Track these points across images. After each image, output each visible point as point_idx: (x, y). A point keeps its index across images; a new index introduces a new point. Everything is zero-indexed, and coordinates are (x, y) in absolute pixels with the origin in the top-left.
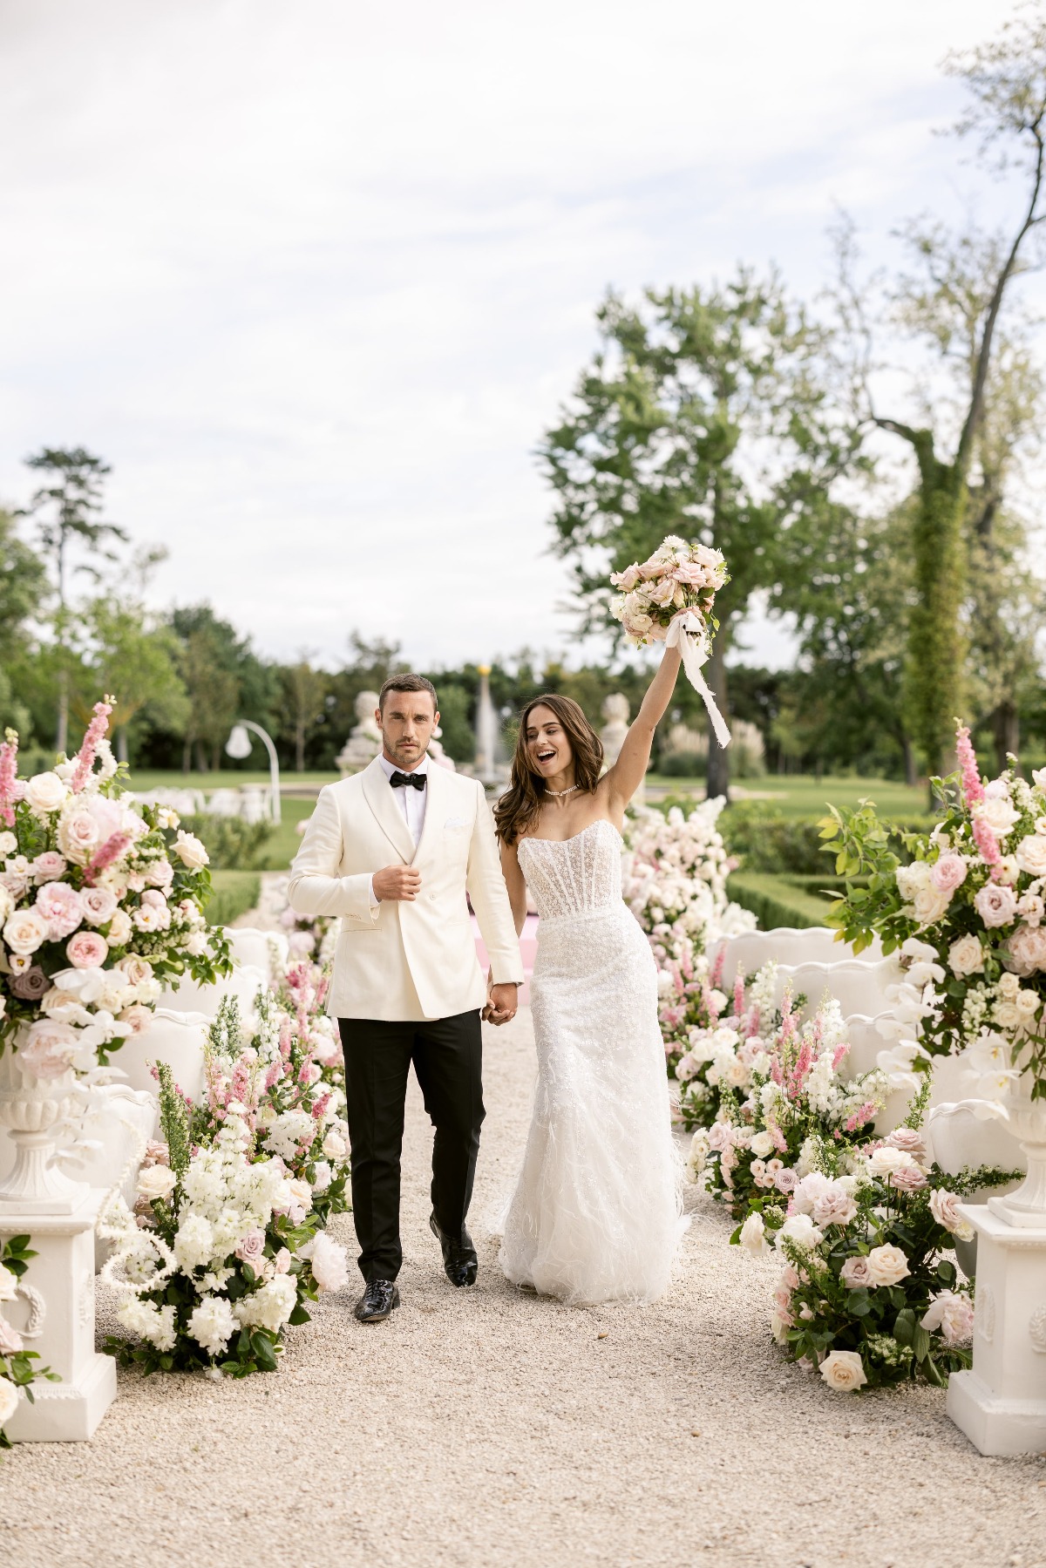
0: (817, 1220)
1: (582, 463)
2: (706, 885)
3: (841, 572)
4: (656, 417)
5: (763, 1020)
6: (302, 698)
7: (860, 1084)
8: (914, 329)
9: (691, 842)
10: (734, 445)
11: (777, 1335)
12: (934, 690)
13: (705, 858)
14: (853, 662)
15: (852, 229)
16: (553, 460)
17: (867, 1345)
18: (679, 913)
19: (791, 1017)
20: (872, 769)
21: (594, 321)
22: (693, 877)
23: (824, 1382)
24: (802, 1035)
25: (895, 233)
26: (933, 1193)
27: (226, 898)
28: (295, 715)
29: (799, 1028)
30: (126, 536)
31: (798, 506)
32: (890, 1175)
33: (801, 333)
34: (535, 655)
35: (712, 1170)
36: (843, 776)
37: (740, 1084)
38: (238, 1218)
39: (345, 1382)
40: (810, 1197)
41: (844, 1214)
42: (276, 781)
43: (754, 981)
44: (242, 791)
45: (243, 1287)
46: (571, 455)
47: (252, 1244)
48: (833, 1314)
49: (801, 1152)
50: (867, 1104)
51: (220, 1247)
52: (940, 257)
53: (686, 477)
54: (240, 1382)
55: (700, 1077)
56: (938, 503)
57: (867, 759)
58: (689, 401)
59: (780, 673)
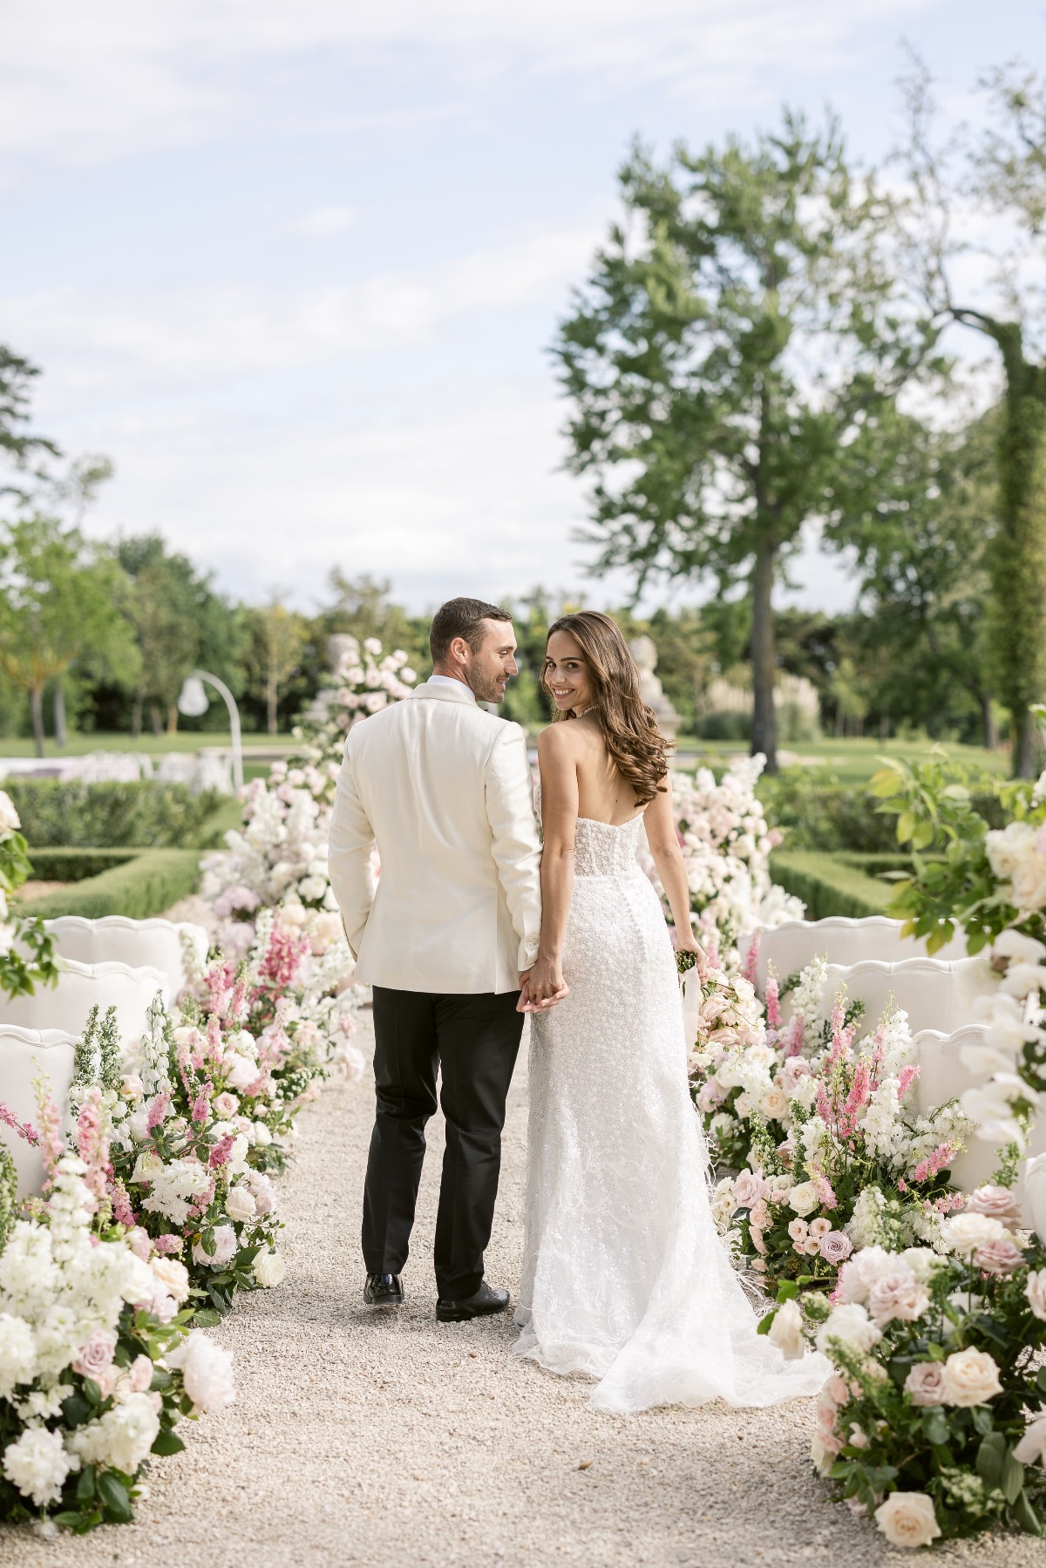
0: (873, 1313)
1: (604, 363)
2: (742, 865)
3: (910, 497)
4: (692, 306)
5: (808, 1034)
6: (274, 648)
7: (932, 1120)
8: (1000, 203)
9: (724, 811)
10: (785, 342)
11: (818, 1463)
12: (1019, 635)
13: (741, 831)
14: (924, 606)
15: (928, 80)
16: (568, 359)
17: (939, 1484)
18: (709, 899)
19: (843, 1033)
20: (944, 732)
21: (616, 186)
22: (726, 854)
23: (882, 1534)
24: (858, 1051)
25: (982, 83)
26: (1032, 1276)
27: (156, 882)
28: (265, 667)
29: (855, 1045)
30: (58, 450)
31: (860, 416)
32: (974, 1251)
33: (867, 205)
34: (550, 597)
35: (738, 1231)
36: (911, 739)
37: (778, 1116)
38: (73, 1318)
39: (227, 1538)
40: (865, 1279)
41: (911, 1305)
42: (238, 744)
43: (798, 983)
44: (199, 755)
45: (84, 1408)
46: (590, 353)
47: (97, 1353)
48: (894, 1440)
49: (855, 1209)
50: (941, 1146)
51: (49, 1359)
52: (1033, 113)
53: (726, 380)
54: (81, 1541)
55: (727, 1108)
56: (1026, 411)
57: (939, 720)
58: (729, 288)
59: (838, 616)
